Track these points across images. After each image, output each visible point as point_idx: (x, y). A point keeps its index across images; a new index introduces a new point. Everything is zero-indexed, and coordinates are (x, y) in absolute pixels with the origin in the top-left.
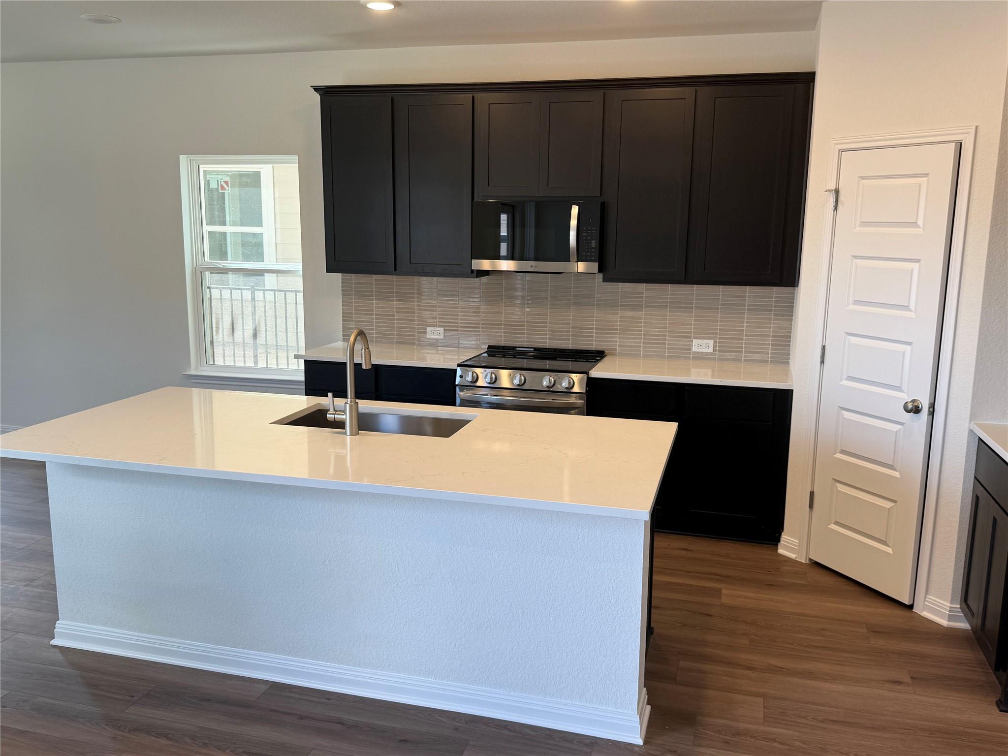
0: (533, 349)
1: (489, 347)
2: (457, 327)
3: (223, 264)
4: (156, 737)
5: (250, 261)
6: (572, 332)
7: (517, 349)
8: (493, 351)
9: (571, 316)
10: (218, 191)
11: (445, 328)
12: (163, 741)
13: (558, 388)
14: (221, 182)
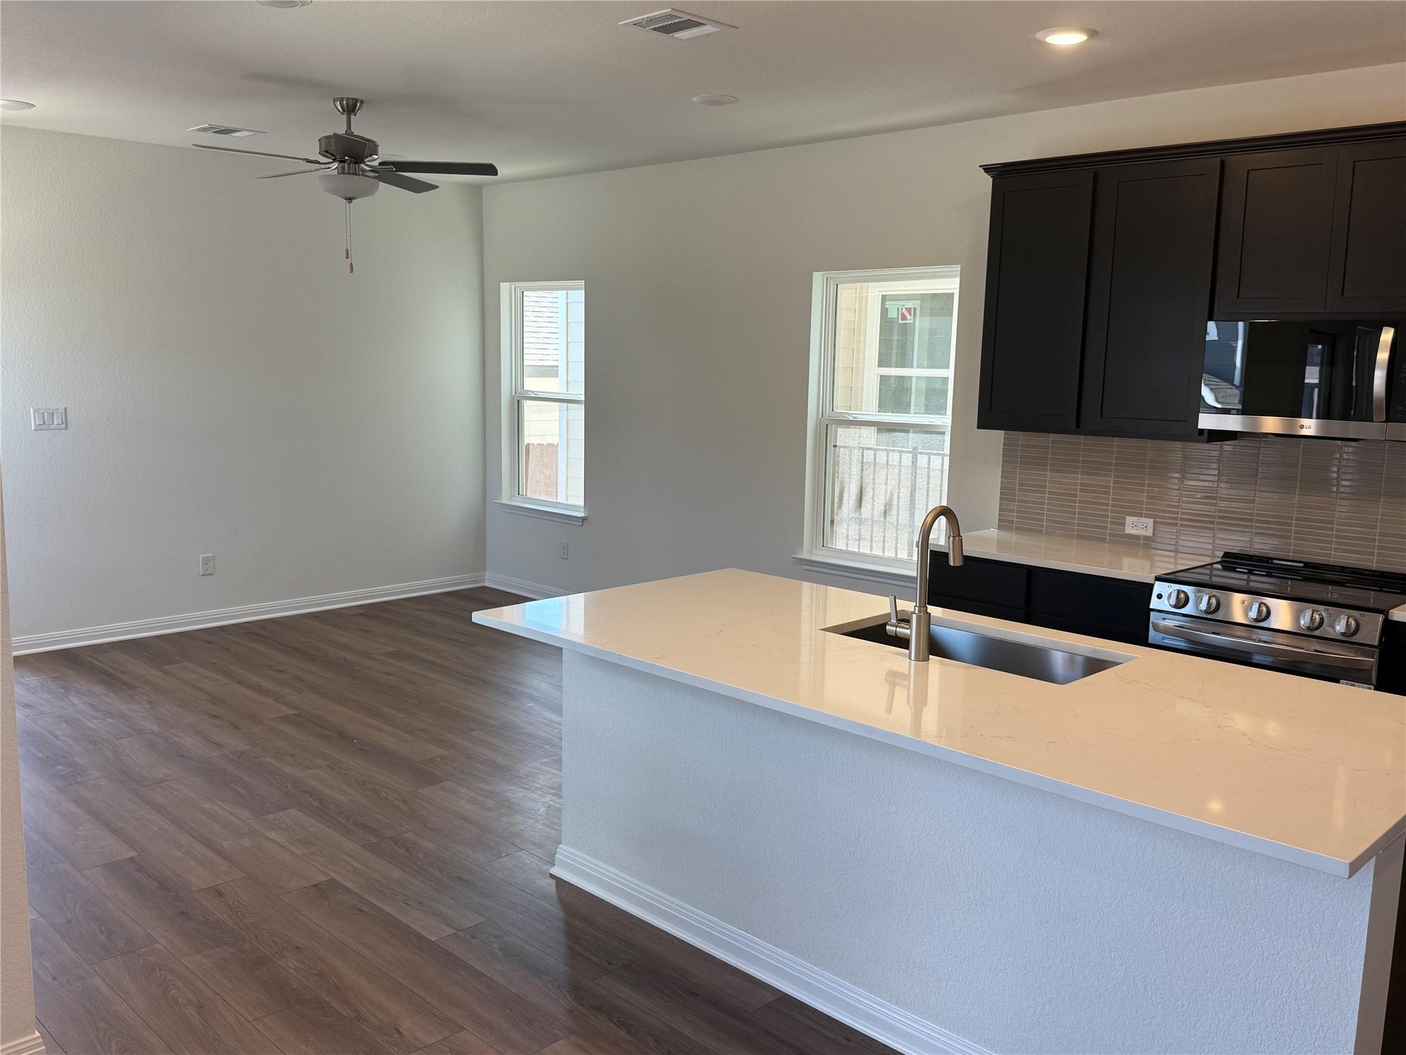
0: (1302, 565)
1: (1226, 555)
2: (1176, 519)
3: (854, 416)
4: (615, 1024)
5: (888, 412)
6: (1380, 541)
7: (1275, 561)
8: (1231, 561)
9: (1380, 514)
10: (898, 321)
11: (1156, 520)
12: (622, 1033)
13: (1325, 631)
14: (902, 309)
